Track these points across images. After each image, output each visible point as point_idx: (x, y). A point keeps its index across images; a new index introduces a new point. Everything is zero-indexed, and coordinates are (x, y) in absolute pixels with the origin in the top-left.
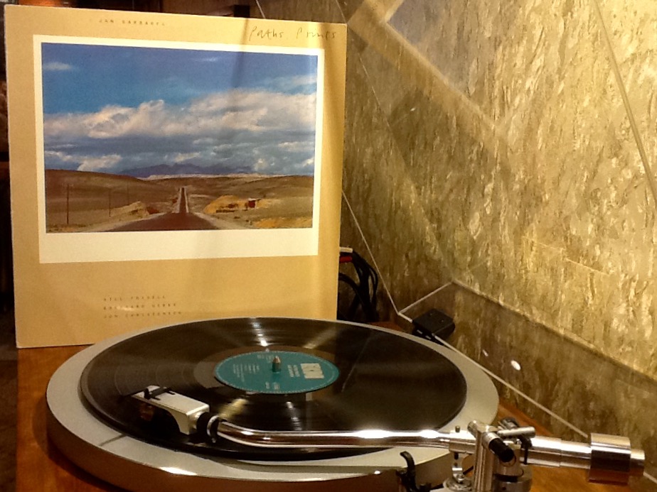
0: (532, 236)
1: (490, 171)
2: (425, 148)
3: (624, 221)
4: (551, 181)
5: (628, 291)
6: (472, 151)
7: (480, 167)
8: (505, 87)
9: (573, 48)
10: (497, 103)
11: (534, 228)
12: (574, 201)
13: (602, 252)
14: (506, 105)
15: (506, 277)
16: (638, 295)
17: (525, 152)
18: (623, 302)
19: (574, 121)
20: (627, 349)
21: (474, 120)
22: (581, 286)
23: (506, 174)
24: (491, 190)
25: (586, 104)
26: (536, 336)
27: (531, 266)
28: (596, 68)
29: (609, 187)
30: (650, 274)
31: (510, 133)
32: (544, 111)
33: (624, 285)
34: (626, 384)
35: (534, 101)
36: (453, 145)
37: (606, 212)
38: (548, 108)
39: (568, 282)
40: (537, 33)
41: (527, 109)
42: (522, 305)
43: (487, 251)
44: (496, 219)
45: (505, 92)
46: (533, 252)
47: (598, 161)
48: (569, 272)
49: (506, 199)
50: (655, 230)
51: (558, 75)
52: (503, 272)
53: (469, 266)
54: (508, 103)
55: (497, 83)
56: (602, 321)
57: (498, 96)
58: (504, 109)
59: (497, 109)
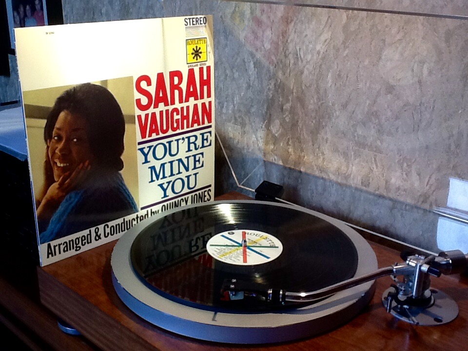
0: (327, 134)
1: (288, 96)
2: (226, 79)
4: (340, 105)
5: (403, 164)
6: (271, 84)
7: (278, 94)
8: (298, 48)
9: (355, 31)
10: (291, 56)
11: (328, 130)
12: (359, 116)
13: (382, 144)
14: (299, 59)
15: (306, 157)
16: (409, 166)
17: (317, 87)
18: (399, 170)
19: (357, 72)
20: (402, 193)
21: (271, 65)
22: (367, 162)
23: (301, 100)
24: (289, 107)
25: (366, 63)
26: (333, 190)
27: (327, 152)
29: (386, 110)
30: (417, 155)
31: (304, 76)
32: (332, 65)
33: (398, 161)
34: (401, 211)
35: (323, 58)
36: (252, 78)
37: (384, 123)
38: (336, 63)
39: (357, 160)
40: (324, 19)
41: (318, 63)
42: (321, 172)
43: (288, 144)
44: (294, 125)
45: (298, 51)
46: (328, 144)
47: (377, 96)
48: (357, 155)
49: (302, 113)
50: (420, 133)
51: (343, 45)
52: (303, 155)
53: (272, 151)
54: (301, 58)
55: (291, 45)
56: (384, 180)
57: (292, 52)
58: (297, 61)
59: (291, 60)
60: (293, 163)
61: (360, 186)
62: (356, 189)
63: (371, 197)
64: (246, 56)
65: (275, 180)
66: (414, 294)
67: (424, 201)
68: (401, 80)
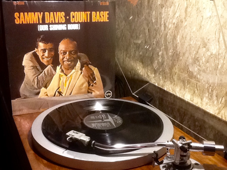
1: (160, 48)
2: (136, 38)
3: (207, 68)
4: (182, 53)
5: (209, 89)
6: (154, 41)
7: (157, 47)
8: (166, 21)
9: (190, 11)
10: (163, 26)
11: (177, 68)
12: (190, 60)
13: (200, 77)
14: (166, 27)
15: (167, 82)
16: (212, 91)
17: (173, 43)
18: (207, 93)
19: (190, 35)
20: (208, 107)
22: (193, 87)
23: (166, 49)
24: (161, 54)
25: (194, 30)
26: (178, 101)
27: (176, 79)
28: (198, 19)
29: (202, 57)
30: (216, 85)
31: (168, 36)
32: (180, 31)
33: (207, 88)
35: (176, 27)
36: (147, 38)
37: (201, 65)
38: (181, 30)
39: (189, 85)
40: (177, 5)
41: (174, 29)
42: (173, 91)
43: (160, 74)
44: (163, 64)
45: (166, 23)
46: (176, 76)
47: (198, 48)
48: (189, 82)
49: (166, 57)
50: (218, 71)
51: (185, 20)
52: (166, 80)
53: (153, 78)
54: (167, 26)
55: (163, 19)
56: (200, 98)
57: (163, 24)
58: (165, 28)
59: (163, 28)
60: (162, 85)
62: (188, 102)
64: (145, 26)
67: (219, 113)
68: (210, 40)
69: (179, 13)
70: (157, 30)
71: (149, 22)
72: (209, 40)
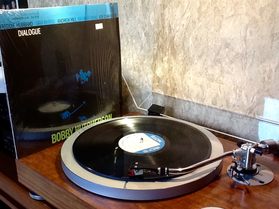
0: (190, 74)
1: (166, 53)
2: (128, 44)
3: (233, 68)
4: (197, 56)
5: (236, 90)
7: (160, 52)
8: (171, 23)
9: (205, 11)
10: (167, 28)
11: (191, 72)
12: (209, 62)
13: (223, 79)
15: (178, 89)
16: (240, 91)
17: (183, 46)
18: (234, 94)
19: (207, 36)
20: (237, 108)
21: (155, 34)
22: (215, 90)
23: (174, 54)
24: (167, 60)
25: (212, 30)
26: (195, 108)
27: (190, 85)
28: (216, 18)
29: (225, 58)
30: (245, 84)
31: (175, 39)
32: (192, 32)
33: (234, 89)
34: (237, 119)
35: (186, 29)
36: (144, 43)
37: (224, 66)
38: (194, 31)
39: (209, 89)
40: (186, 4)
41: (183, 31)
42: (187, 98)
43: (166, 81)
44: (170, 70)
46: (191, 80)
47: (219, 50)
48: (209, 86)
49: (175, 62)
50: (246, 71)
51: (198, 20)
52: (176, 87)
53: (157, 86)
54: (173, 29)
55: (166, 21)
56: (225, 100)
57: (167, 26)
58: (171, 31)
59: (167, 30)
60: (170, 93)
61: (211, 105)
62: (209, 107)
63: (218, 111)
64: (140, 30)
65: (159, 104)
66: (246, 167)
67: (250, 113)
68: (234, 39)
69: (190, 13)
70: (159, 33)
71: (146, 26)
72: (232, 40)
